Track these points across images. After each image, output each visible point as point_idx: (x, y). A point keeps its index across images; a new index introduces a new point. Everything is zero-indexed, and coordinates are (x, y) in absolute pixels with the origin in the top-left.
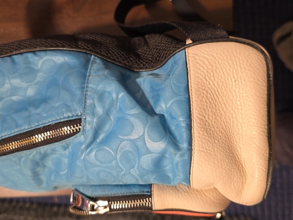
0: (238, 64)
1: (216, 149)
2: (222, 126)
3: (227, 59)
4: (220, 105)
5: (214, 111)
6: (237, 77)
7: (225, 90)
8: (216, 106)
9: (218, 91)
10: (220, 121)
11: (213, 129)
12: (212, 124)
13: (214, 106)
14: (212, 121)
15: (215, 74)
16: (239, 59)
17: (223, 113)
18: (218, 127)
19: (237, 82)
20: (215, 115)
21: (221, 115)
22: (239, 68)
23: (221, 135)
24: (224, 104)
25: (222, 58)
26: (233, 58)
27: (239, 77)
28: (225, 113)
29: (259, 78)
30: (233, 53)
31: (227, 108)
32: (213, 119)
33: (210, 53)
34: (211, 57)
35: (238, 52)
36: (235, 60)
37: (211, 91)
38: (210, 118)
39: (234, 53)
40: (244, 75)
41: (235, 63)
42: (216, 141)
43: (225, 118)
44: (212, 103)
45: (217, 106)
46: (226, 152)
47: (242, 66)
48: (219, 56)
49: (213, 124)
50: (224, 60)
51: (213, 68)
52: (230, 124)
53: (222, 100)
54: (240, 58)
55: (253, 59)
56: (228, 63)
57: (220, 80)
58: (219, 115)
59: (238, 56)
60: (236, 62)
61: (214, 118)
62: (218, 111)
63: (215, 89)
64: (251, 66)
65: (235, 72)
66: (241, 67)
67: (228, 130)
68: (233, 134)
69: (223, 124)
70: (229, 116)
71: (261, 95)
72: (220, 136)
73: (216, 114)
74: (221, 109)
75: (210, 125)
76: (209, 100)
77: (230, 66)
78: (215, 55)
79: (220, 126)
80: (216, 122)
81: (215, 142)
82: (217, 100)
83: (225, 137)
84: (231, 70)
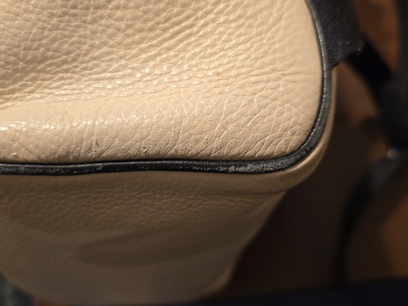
0: (265, 77)
1: (33, 16)
2: (99, 47)
3: (275, 51)
4: (155, 42)
5: (138, 25)
6: (229, 77)
7: (195, 54)
8: (151, 30)
9: (190, 35)
10: (111, 42)
11: (89, 18)
12: (101, 17)
13: (150, 24)
14: (110, 17)
15: (233, 25)
16: (278, 79)
17: (134, 52)
18: (94, 33)
19: (217, 78)
20: (129, 27)
21: (128, 47)
22: (253, 79)
23: (75, 39)
24: (159, 54)
25: (277, 38)
26: (279, 66)
27: (231, 80)
28: (134, 56)
29: (230, 127)
30: (292, 64)
31: (146, 61)
32: (117, 20)
33: (286, 15)
34: (275, 15)
35: (297, 77)
36: (274, 70)
37: (188, 18)
38: (119, 13)
39: (294, 69)
40: (237, 92)
41: (266, 70)
42: (55, 20)
43: (122, 58)
44: (157, 19)
45: (151, 35)
46: (27, 49)
47: (259, 87)
48: (281, 33)
49: (103, 22)
50: (273, 44)
51: (248, 18)
52: (104, 71)
53: (169, 49)
54: (282, 82)
55: (281, 113)
56: (265, 53)
57: (219, 39)
58: (128, 41)
59: (287, 78)
60: (268, 73)
61: (118, 24)
62: (137, 37)
63: (195, 29)
64: (261, 107)
65: (244, 70)
66: (257, 82)
67: (90, 65)
68: (78, 80)
69: (105, 49)
70: (125, 67)
71: (185, 131)
72: (70, 37)
73: (130, 31)
74: (144, 45)
75: (100, 12)
76: (164, 10)
77: (257, 59)
78: (283, 23)
79: (97, 42)
80: (110, 31)
81: (52, 15)
82: (167, 35)
83: (68, 53)
84: (248, 62)
